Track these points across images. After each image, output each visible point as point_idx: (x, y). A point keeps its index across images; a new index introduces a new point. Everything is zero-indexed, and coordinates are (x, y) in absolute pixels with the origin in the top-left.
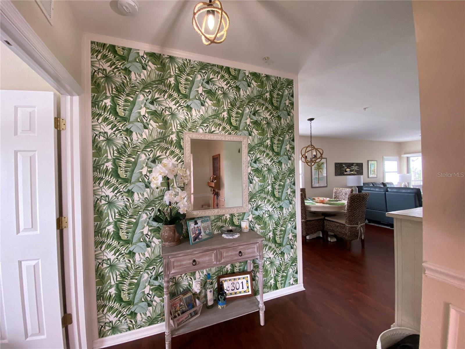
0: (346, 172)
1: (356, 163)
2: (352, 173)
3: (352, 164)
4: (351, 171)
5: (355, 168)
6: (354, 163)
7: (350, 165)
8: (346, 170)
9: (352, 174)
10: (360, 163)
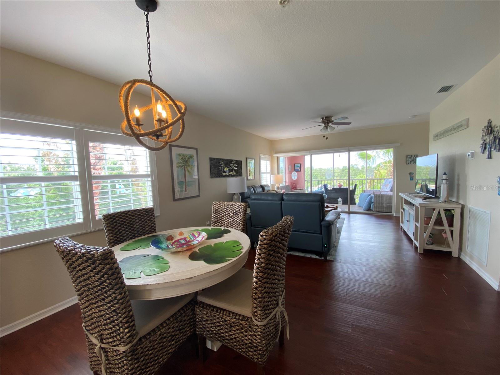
0: (224, 172)
1: (235, 161)
2: (231, 173)
3: (230, 162)
4: (230, 171)
5: (234, 167)
6: (233, 160)
7: (228, 163)
8: (224, 169)
9: (231, 175)
10: (239, 161)
